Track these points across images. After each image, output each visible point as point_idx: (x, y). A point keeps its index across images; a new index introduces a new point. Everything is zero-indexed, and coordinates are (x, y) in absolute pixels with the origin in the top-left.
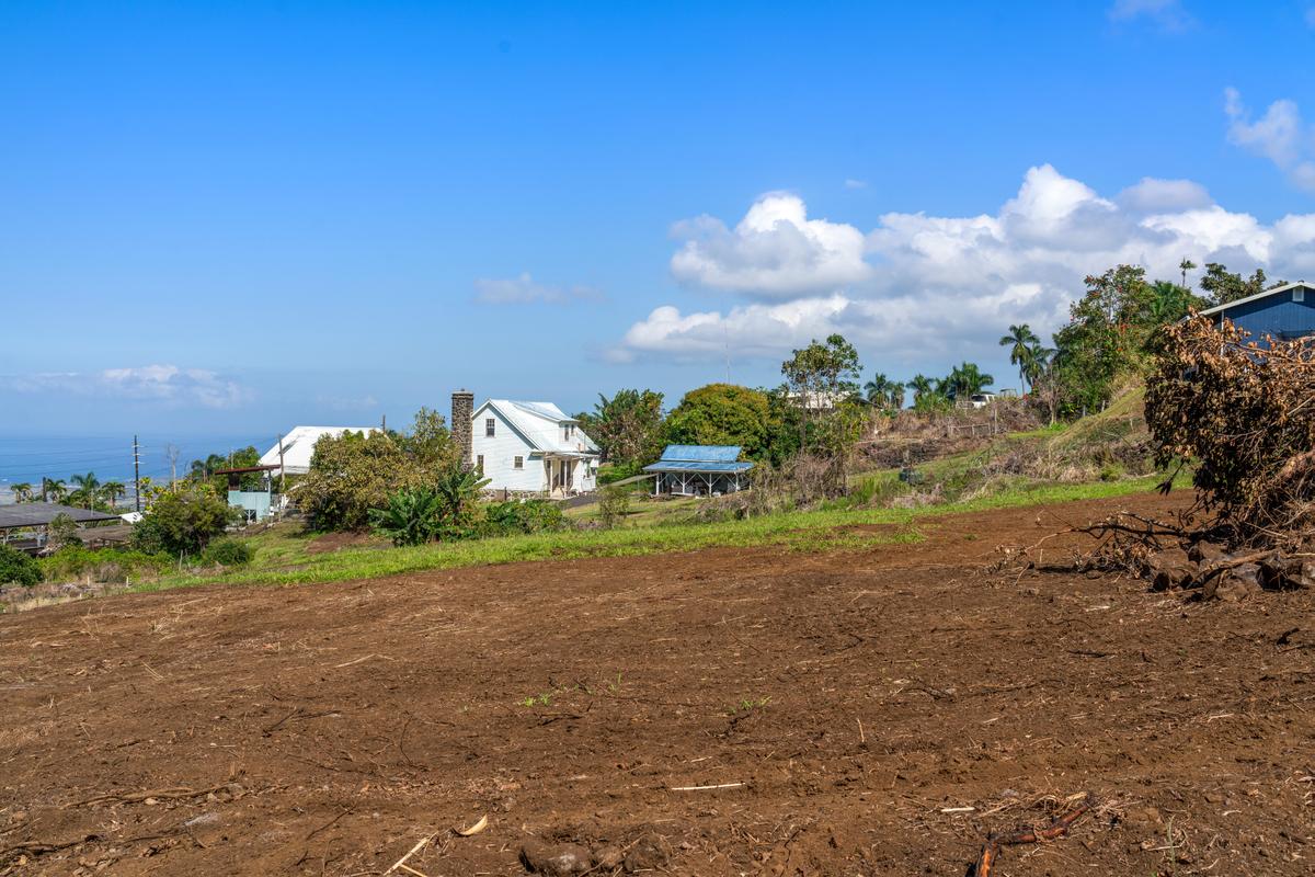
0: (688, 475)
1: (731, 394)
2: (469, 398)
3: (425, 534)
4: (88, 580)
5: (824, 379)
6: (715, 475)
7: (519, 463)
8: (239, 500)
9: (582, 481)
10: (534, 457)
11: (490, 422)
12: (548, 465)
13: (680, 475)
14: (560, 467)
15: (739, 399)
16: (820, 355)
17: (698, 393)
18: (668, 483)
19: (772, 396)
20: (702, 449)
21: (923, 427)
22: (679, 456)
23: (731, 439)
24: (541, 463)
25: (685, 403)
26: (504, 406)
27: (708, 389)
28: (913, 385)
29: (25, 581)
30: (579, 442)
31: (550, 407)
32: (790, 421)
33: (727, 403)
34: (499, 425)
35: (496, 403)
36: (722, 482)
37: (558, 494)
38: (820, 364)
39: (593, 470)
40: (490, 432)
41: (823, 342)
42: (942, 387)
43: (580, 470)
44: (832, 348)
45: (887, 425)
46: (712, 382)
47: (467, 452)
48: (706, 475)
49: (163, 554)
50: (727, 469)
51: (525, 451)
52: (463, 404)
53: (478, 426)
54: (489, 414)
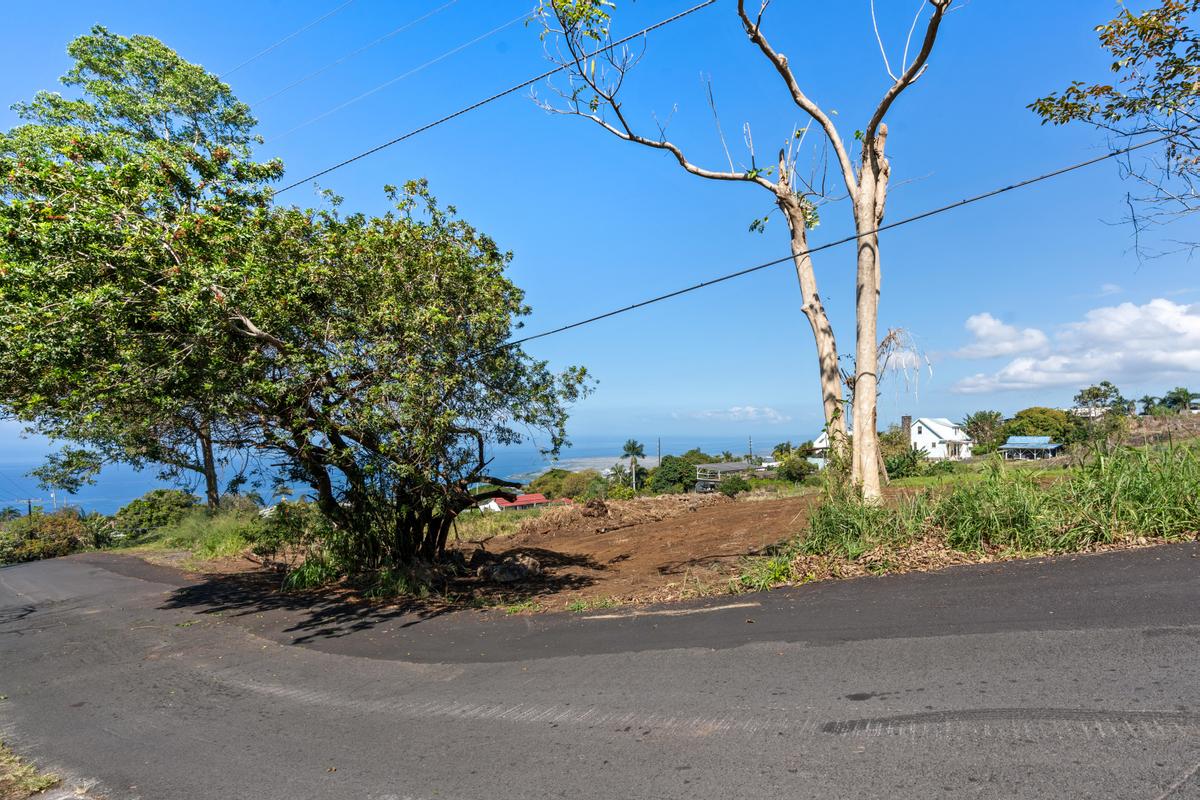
0: (1023, 450)
1: (1043, 412)
2: (909, 418)
3: (903, 475)
4: (763, 491)
5: (1099, 403)
6: (1037, 450)
7: (934, 445)
8: (811, 460)
9: (965, 453)
10: (940, 442)
11: (920, 428)
12: (948, 446)
13: (1018, 450)
14: (955, 447)
15: (1048, 413)
16: (1096, 392)
17: (1026, 412)
18: (1013, 453)
19: (1068, 413)
20: (1028, 438)
21: (1160, 425)
22: (1015, 441)
23: (1044, 433)
24: (945, 445)
25: (1017, 417)
26: (925, 420)
27: (1030, 410)
28: (1142, 401)
29: (747, 490)
30: (961, 436)
31: (945, 421)
32: (1078, 423)
33: (1042, 417)
34: (924, 429)
35: (921, 419)
36: (1041, 453)
37: (952, 459)
38: (1096, 396)
39: (970, 448)
40: (920, 432)
41: (1098, 386)
42: (1163, 402)
43: (964, 447)
44: (1103, 388)
45: (1136, 425)
46: (1032, 406)
47: (909, 441)
48: (1033, 450)
49: (788, 482)
50: (1044, 447)
51: (937, 440)
52: (907, 420)
53: (914, 430)
54: (919, 424)
